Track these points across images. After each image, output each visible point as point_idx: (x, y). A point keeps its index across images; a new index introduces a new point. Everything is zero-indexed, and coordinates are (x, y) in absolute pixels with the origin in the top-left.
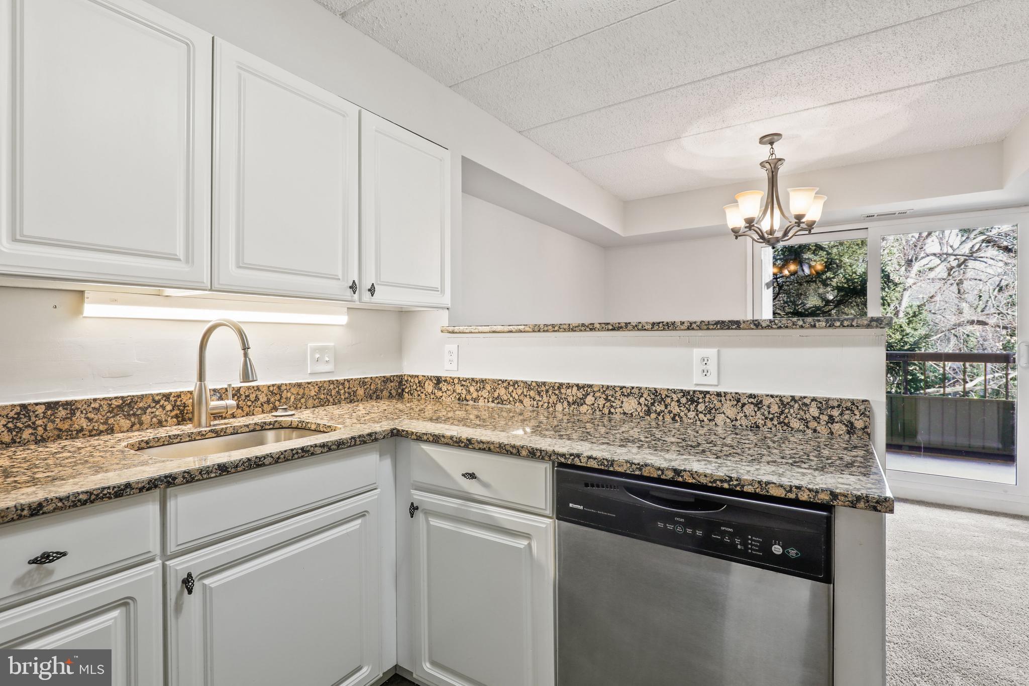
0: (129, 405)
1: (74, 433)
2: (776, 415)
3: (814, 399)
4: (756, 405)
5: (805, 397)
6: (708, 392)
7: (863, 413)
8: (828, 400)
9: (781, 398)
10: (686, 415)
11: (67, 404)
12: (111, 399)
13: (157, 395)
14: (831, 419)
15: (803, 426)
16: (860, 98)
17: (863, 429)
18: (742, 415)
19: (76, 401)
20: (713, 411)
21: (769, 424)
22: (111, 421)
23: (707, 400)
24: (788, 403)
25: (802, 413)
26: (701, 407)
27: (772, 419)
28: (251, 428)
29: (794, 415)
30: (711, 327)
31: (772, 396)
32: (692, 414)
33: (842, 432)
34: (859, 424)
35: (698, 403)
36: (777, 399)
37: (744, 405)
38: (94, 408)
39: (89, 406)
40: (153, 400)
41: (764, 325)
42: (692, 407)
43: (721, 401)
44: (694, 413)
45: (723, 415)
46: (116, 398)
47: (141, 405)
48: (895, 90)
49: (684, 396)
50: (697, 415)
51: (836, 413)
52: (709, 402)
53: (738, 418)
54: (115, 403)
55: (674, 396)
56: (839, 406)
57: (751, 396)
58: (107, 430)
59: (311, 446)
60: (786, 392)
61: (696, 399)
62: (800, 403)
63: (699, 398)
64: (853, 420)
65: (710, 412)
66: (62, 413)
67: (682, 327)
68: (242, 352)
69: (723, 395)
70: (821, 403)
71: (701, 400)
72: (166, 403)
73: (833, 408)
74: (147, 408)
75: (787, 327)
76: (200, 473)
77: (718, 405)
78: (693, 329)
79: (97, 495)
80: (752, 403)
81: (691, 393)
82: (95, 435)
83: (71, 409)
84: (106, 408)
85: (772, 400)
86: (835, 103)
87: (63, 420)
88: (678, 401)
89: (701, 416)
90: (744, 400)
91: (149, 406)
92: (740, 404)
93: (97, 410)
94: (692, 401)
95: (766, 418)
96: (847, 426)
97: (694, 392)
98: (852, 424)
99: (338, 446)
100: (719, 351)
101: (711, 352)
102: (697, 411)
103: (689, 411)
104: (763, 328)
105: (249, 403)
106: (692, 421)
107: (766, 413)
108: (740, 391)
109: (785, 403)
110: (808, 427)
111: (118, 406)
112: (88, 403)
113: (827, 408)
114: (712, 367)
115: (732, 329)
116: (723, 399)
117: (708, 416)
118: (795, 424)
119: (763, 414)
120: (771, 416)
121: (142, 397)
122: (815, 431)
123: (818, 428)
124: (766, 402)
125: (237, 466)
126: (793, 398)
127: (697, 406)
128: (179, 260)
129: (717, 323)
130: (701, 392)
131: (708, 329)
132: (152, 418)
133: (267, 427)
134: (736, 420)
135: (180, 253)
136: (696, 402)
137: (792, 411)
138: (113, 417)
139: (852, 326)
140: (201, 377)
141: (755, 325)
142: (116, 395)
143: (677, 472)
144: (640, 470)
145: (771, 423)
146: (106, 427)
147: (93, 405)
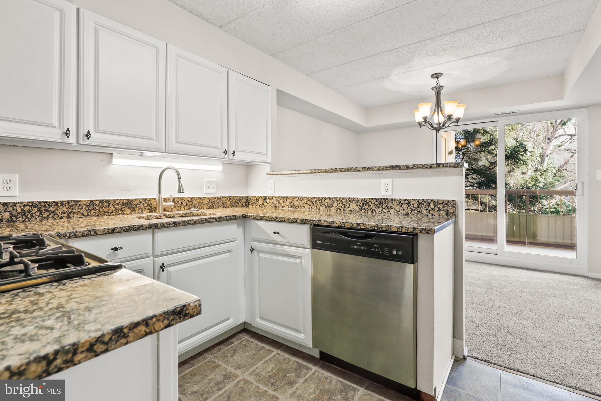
0: (130, 203)
1: (110, 213)
2: (416, 208)
3: (432, 201)
4: (408, 204)
5: (428, 200)
6: (387, 199)
7: (452, 206)
8: (438, 201)
9: (418, 200)
10: (378, 210)
11: (107, 201)
12: (123, 200)
13: (141, 199)
14: (439, 209)
15: (427, 213)
16: (478, 55)
17: (453, 213)
18: (402, 209)
19: (110, 200)
20: (389, 208)
21: (413, 212)
22: (123, 209)
23: (387, 202)
24: (421, 203)
25: (427, 207)
26: (384, 206)
27: (414, 210)
28: (181, 215)
29: (424, 208)
30: (388, 169)
31: (414, 200)
32: (380, 209)
33: (444, 215)
34: (451, 211)
35: (383, 204)
36: (417, 201)
37: (402, 204)
38: (117, 203)
39: (115, 202)
40: (140, 201)
41: (410, 167)
42: (380, 206)
43: (393, 203)
44: (381, 209)
45: (393, 209)
46: (125, 199)
47: (135, 203)
48: (495, 51)
49: (376, 201)
50: (382, 210)
51: (441, 206)
52: (388, 203)
53: (400, 210)
54: (125, 202)
55: (373, 201)
56: (442, 203)
57: (406, 200)
58: (122, 213)
59: (209, 218)
60: (421, 197)
61: (382, 202)
62: (426, 202)
63: (383, 202)
64: (448, 209)
65: (388, 208)
66: (105, 204)
67: (376, 169)
68: (178, 180)
69: (394, 200)
70: (435, 202)
71: (384, 203)
72: (145, 203)
73: (440, 204)
74: (137, 205)
75: (420, 168)
76: (167, 224)
77: (392, 205)
78: (380, 170)
79: (132, 228)
80: (406, 203)
81: (380, 199)
82: (117, 215)
83: (109, 203)
84: (121, 203)
85: (415, 201)
86: (466, 58)
87: (106, 207)
88: (374, 204)
89: (384, 210)
90: (403, 202)
91: (138, 204)
92: (401, 204)
93: (118, 204)
94: (380, 203)
95: (412, 210)
96: (446, 212)
97: (381, 199)
98: (448, 211)
99: (220, 219)
100: (392, 180)
101: (389, 181)
102: (383, 208)
103: (379, 208)
104: (410, 169)
105: (179, 205)
106: (380, 212)
107: (412, 207)
108: (401, 198)
109: (420, 203)
110: (430, 213)
111: (126, 203)
112: (115, 201)
113: (438, 204)
114: (390, 187)
115: (397, 169)
116: (394, 202)
117: (387, 210)
118: (424, 212)
119: (411, 208)
120: (414, 209)
121: (135, 200)
122: (433, 215)
123: (434, 214)
124: (412, 203)
125: (180, 223)
126: (423, 200)
127: (382, 205)
128: (153, 140)
129: (390, 167)
130: (384, 199)
131: (387, 170)
132: (139, 209)
133: (187, 215)
134: (399, 211)
135: (154, 137)
136: (382, 203)
137: (423, 206)
138: (124, 207)
139: (447, 166)
140: (160, 192)
141: (407, 167)
142: (125, 198)
143: (358, 224)
144: (344, 224)
145: (414, 212)
146: (121, 212)
147: (116, 202)
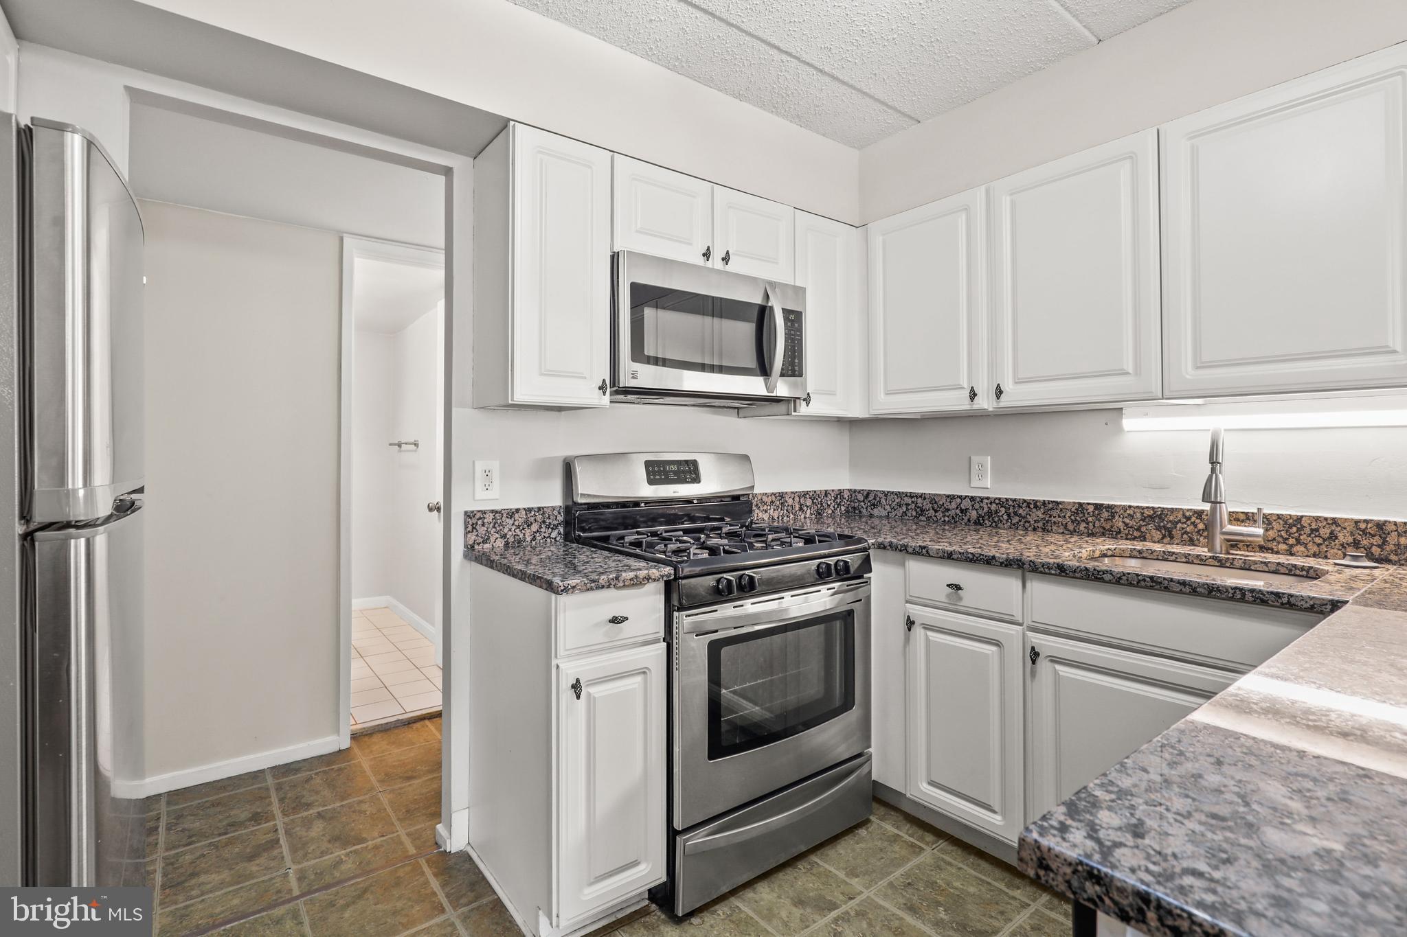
0: (1160, 517)
1: (1114, 533)
11: (1109, 507)
12: (1143, 508)
13: (1188, 510)
19: (1115, 506)
22: (1143, 529)
38: (1129, 515)
39: (1125, 511)
40: (1184, 515)
46: (1147, 507)
47: (1171, 518)
54: (1147, 513)
58: (1140, 537)
66: (1105, 514)
68: (1210, 466)
72: (1198, 521)
74: (1177, 523)
82: (1130, 539)
83: (1112, 512)
84: (1138, 515)
87: (1107, 520)
91: (1180, 520)
93: (1131, 516)
111: (1149, 516)
112: (1125, 508)
121: (1172, 510)
128: (1128, 373)
132: (1182, 534)
133: (1298, 572)
135: (1130, 368)
138: (1145, 525)
142: (1147, 505)
146: (1139, 534)
147: (1128, 512)
